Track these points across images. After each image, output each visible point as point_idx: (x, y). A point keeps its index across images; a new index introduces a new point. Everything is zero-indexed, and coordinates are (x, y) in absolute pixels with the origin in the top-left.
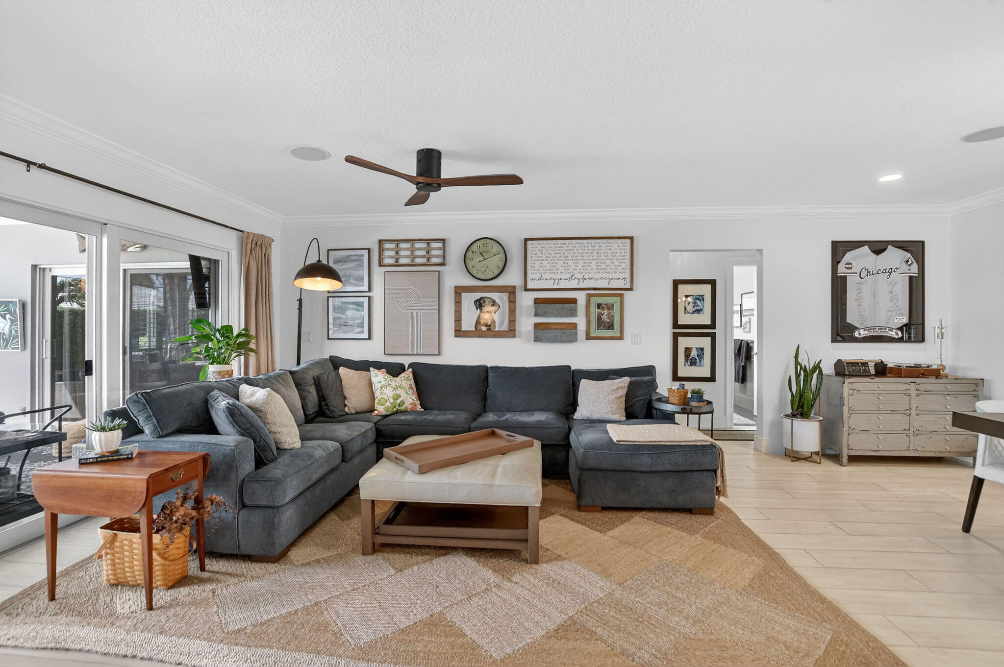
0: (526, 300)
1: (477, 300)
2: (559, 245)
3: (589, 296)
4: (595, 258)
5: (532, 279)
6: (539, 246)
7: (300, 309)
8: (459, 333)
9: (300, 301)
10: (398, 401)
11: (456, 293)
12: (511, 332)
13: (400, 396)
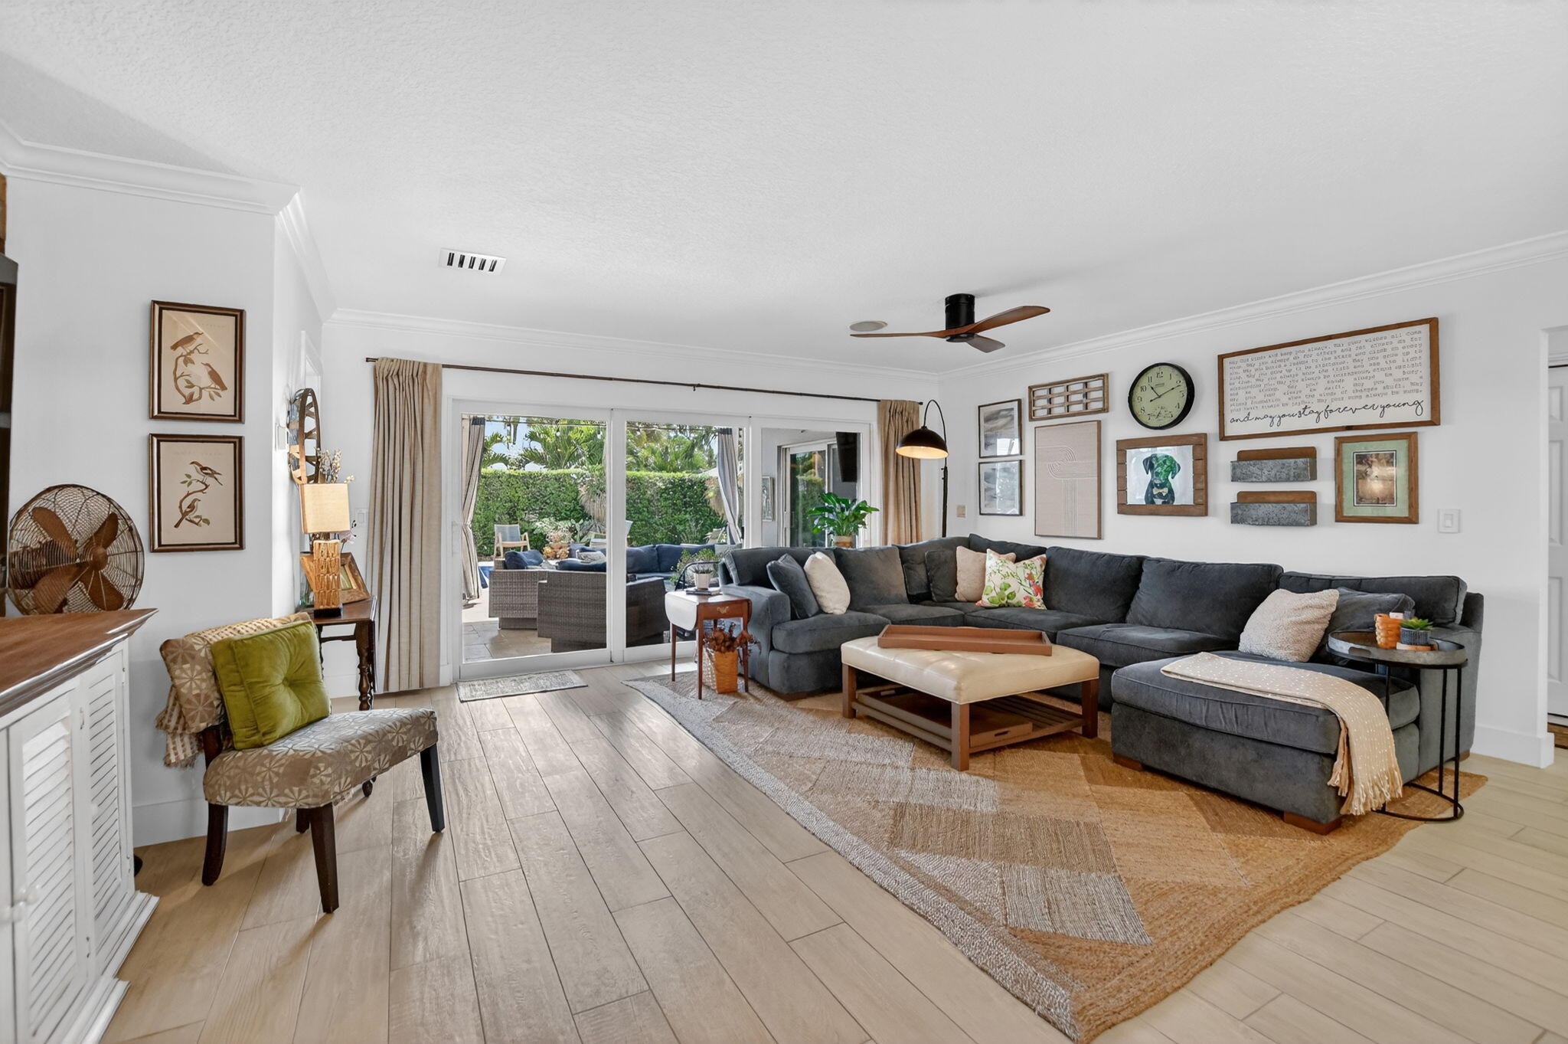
0: (1223, 455)
1: (1147, 459)
2: (1279, 358)
3: (1340, 442)
4: (1350, 371)
5: (1233, 420)
6: (1244, 365)
7: (945, 479)
8: (1124, 508)
9: (945, 469)
10: (1007, 593)
11: (1118, 450)
12: (1200, 507)
13: (1010, 586)
